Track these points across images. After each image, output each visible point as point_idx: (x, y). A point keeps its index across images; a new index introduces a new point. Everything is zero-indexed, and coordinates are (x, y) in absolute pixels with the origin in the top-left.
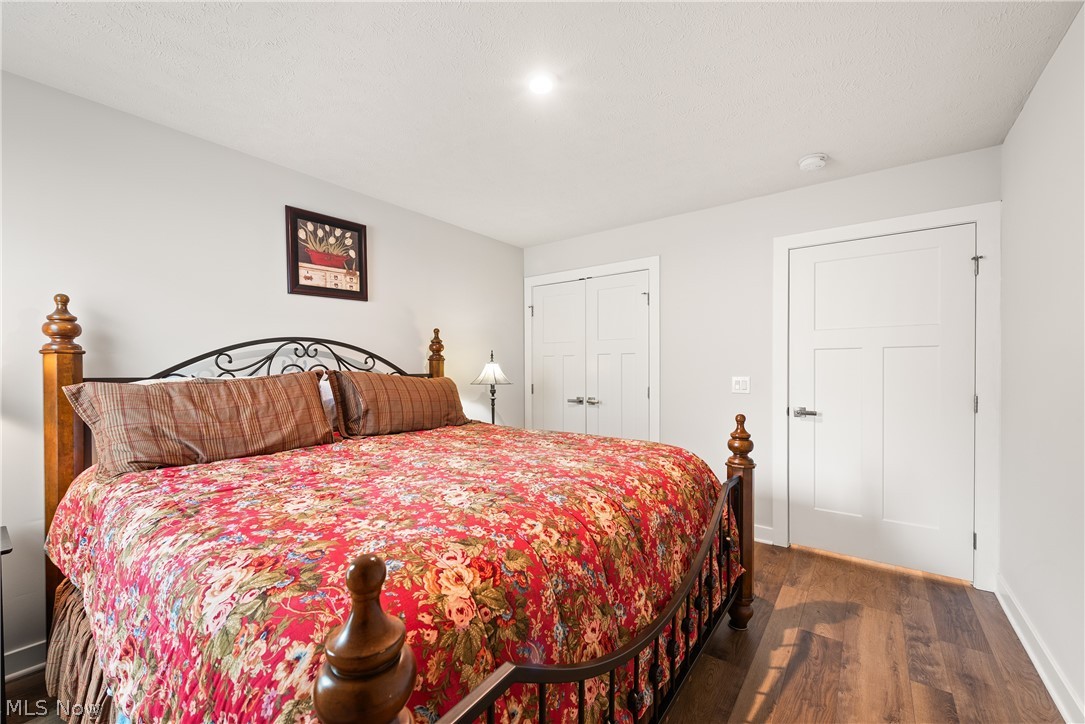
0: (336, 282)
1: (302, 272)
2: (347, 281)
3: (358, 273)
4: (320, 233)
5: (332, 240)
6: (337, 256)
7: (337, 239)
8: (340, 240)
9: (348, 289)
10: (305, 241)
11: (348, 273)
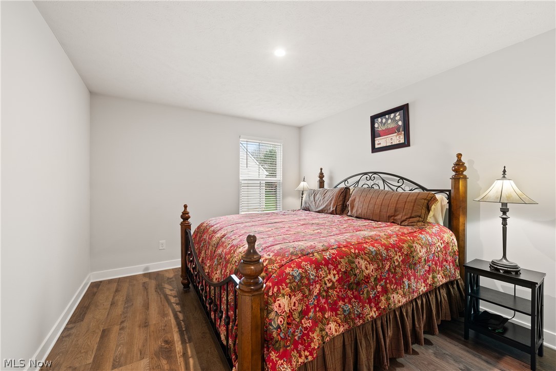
0: (391, 141)
1: (376, 142)
2: (398, 139)
3: (403, 132)
4: (384, 120)
5: (389, 121)
6: (392, 128)
7: (392, 119)
8: (393, 120)
9: (398, 143)
10: (378, 128)
11: (398, 134)
